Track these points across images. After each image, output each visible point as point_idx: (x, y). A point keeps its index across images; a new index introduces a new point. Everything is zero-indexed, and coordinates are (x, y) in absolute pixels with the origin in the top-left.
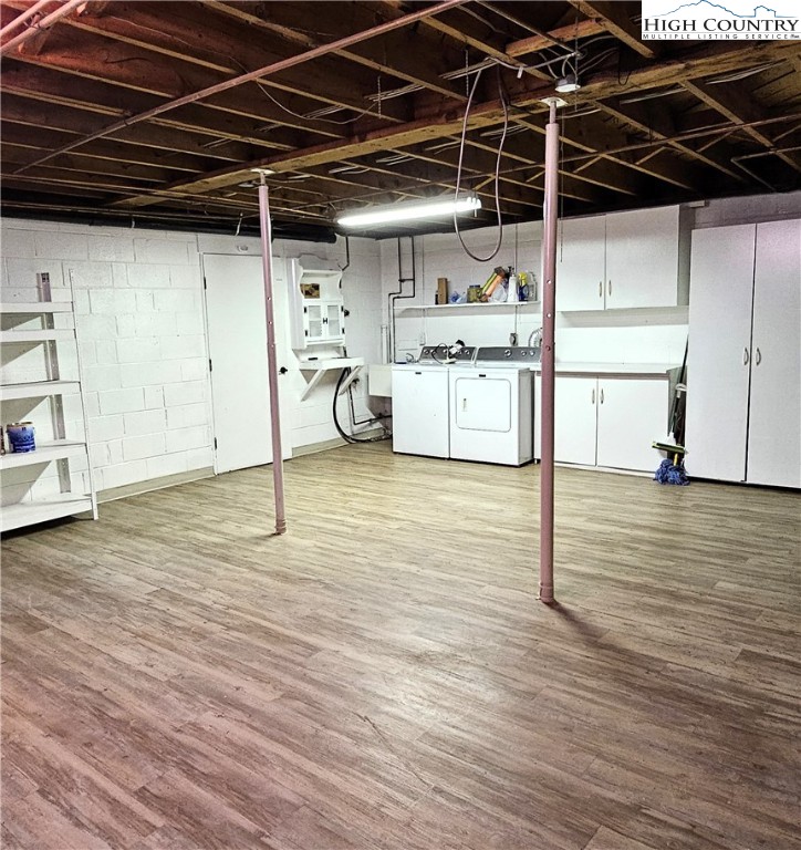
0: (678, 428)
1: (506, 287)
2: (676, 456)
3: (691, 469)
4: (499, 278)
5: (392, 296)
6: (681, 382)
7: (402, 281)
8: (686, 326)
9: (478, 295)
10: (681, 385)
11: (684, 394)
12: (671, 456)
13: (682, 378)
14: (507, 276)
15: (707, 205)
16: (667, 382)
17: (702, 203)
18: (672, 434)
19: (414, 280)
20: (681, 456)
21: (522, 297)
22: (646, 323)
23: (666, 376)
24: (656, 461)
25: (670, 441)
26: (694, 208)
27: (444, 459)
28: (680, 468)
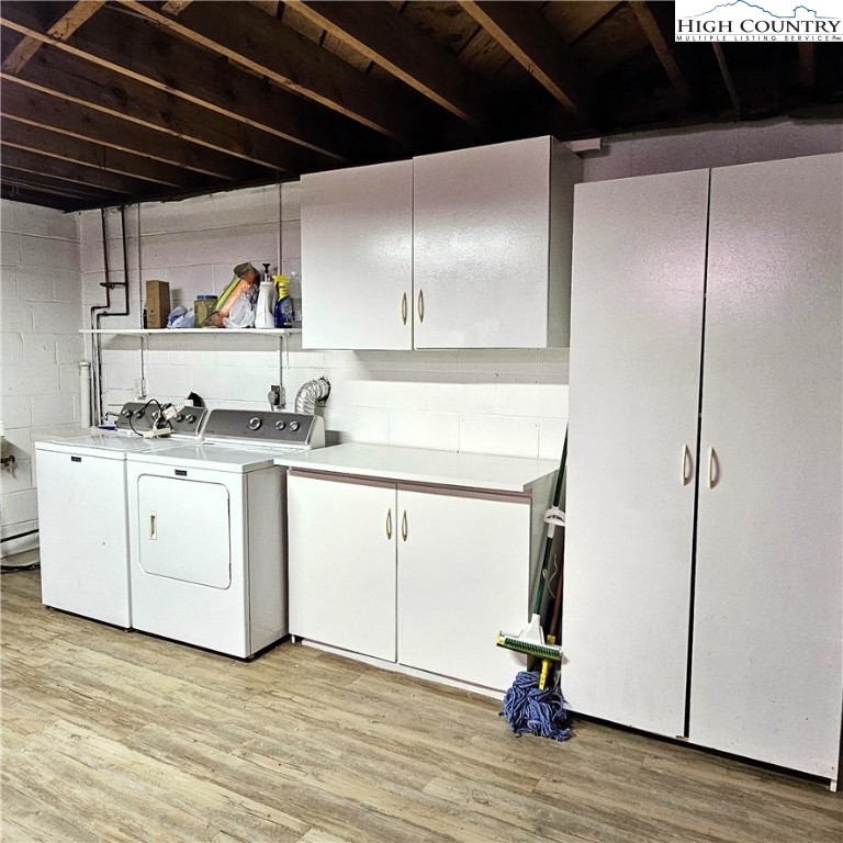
0: (549, 610)
1: (254, 301)
2: (545, 665)
3: (576, 697)
4: (244, 285)
5: (97, 311)
6: (556, 505)
7: (109, 286)
8: (566, 387)
9: (209, 314)
10: (556, 511)
11: (561, 531)
12: (535, 665)
13: (558, 498)
14: (257, 280)
15: (604, 151)
16: (528, 506)
17: (594, 143)
18: (536, 617)
19: (126, 284)
20: (556, 665)
21: (280, 321)
22: (497, 379)
23: (525, 495)
24: (504, 673)
25: (532, 634)
26: (581, 155)
27: (122, 629)
28: (553, 695)
